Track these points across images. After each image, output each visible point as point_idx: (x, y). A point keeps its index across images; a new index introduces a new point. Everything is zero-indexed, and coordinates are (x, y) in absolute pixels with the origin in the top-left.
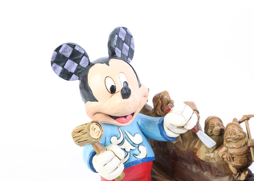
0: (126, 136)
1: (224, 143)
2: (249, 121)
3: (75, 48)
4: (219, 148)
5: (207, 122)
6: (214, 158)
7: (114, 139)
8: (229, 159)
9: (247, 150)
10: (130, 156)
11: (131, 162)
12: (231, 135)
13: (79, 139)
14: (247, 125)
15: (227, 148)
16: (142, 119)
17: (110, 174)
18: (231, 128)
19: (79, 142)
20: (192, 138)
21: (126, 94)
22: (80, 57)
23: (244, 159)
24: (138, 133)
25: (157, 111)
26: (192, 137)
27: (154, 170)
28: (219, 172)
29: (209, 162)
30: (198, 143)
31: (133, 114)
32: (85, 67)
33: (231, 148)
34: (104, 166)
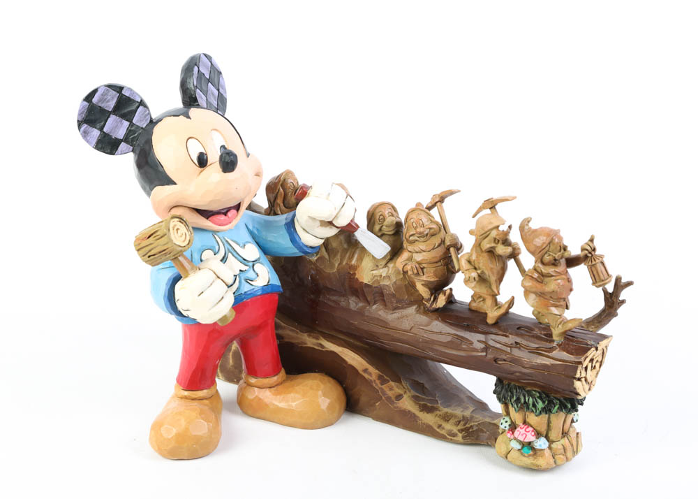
0: (230, 248)
2: (443, 204)
3: (123, 92)
4: (395, 259)
5: (371, 213)
6: (389, 276)
7: (207, 254)
8: (415, 271)
9: (445, 254)
10: (240, 282)
11: (243, 292)
12: (415, 229)
13: (150, 251)
14: (440, 210)
15: (410, 254)
16: (253, 219)
17: (210, 309)
18: (414, 216)
19: (149, 257)
20: (345, 249)
21: (228, 162)
22: (133, 108)
23: (441, 268)
24: (250, 242)
25: (277, 208)
26: (346, 246)
27: (278, 321)
28: (399, 301)
29: (380, 285)
30: (356, 256)
31: (238, 207)
32: (144, 126)
33: (417, 252)
34: (199, 295)
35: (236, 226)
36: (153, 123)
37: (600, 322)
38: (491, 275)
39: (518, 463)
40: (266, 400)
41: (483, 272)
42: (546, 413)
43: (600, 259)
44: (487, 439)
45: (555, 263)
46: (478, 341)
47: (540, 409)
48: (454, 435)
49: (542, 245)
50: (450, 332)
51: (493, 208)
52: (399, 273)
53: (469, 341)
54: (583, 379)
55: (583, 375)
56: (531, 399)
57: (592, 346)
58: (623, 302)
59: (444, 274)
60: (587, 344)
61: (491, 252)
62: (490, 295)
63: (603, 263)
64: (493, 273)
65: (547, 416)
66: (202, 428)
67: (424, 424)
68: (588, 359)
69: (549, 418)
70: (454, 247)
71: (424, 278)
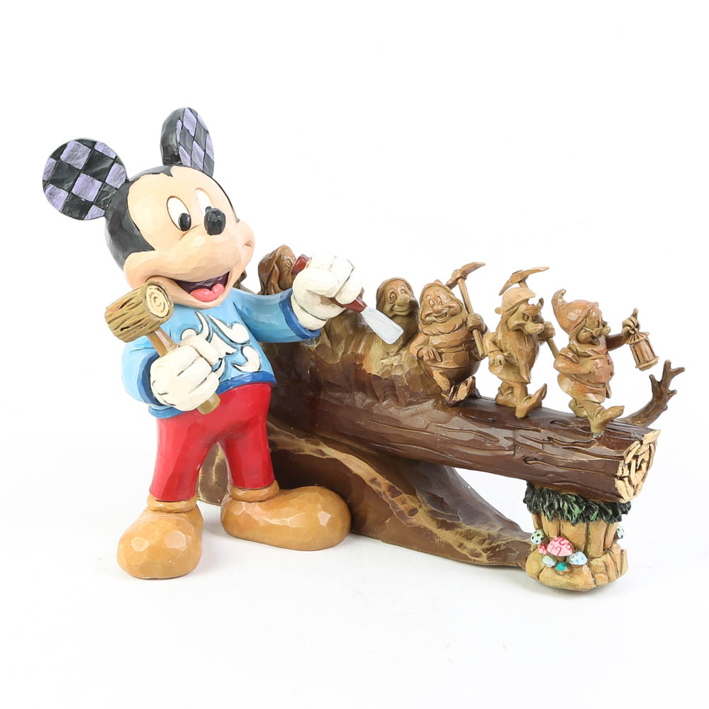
0: (215, 327)
1: (420, 327)
2: (466, 281)
4: (408, 344)
5: (381, 291)
6: (401, 365)
7: (189, 334)
8: (432, 357)
9: (467, 336)
11: (229, 379)
12: (432, 308)
13: (122, 323)
14: (462, 288)
15: (427, 337)
16: (243, 298)
17: (191, 392)
18: (431, 293)
19: (122, 330)
20: (351, 336)
21: (215, 223)
22: (107, 165)
23: (463, 355)
24: (238, 323)
25: (271, 289)
26: (351, 332)
27: (271, 425)
28: (413, 395)
29: (391, 377)
30: (363, 344)
31: (225, 280)
32: (118, 187)
33: (435, 335)
34: (178, 375)
35: (223, 303)
36: (128, 183)
37: (647, 416)
38: (519, 357)
39: (551, 584)
40: (256, 517)
41: (510, 356)
42: (584, 521)
43: (645, 336)
44: (516, 559)
45: (592, 341)
46: (505, 438)
47: (576, 516)
48: (478, 555)
49: (577, 320)
50: (473, 429)
51: (522, 281)
52: (413, 361)
53: (495, 438)
54: (626, 479)
55: (626, 473)
56: (566, 504)
57: (636, 439)
58: (673, 392)
59: (466, 360)
60: (630, 437)
61: (519, 330)
62: (518, 383)
63: (647, 342)
64: (522, 355)
65: (585, 524)
66: (179, 541)
67: (443, 542)
68: (631, 455)
69: (588, 528)
70: (478, 329)
71: (442, 365)
